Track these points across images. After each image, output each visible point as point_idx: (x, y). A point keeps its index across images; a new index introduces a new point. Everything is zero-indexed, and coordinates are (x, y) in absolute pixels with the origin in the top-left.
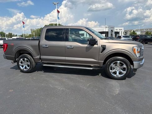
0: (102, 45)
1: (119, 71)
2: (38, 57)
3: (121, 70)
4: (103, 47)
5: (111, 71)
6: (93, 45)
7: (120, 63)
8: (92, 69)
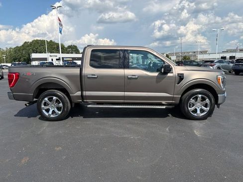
0: (178, 74)
1: (200, 108)
2: (79, 93)
3: (203, 107)
4: (180, 77)
5: (189, 109)
6: (167, 73)
7: (202, 97)
8: (164, 107)
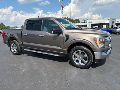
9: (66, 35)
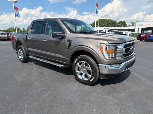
9: (68, 40)
